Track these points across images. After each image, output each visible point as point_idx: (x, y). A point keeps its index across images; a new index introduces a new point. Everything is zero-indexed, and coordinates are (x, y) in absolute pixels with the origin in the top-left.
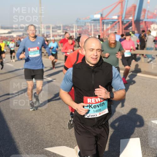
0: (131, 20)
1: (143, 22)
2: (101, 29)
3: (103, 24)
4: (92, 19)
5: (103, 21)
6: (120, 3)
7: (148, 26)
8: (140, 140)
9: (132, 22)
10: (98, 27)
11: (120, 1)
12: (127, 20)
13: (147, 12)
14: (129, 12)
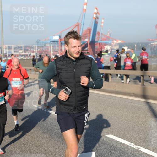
0: (87, 41)
1: (97, 43)
2: (59, 50)
3: (62, 45)
4: (51, 41)
5: (61, 42)
6: (76, 26)
7: (102, 47)
8: (96, 154)
9: (87, 43)
10: (57, 48)
11: (77, 25)
12: (83, 41)
13: (100, 35)
14: (85, 35)
